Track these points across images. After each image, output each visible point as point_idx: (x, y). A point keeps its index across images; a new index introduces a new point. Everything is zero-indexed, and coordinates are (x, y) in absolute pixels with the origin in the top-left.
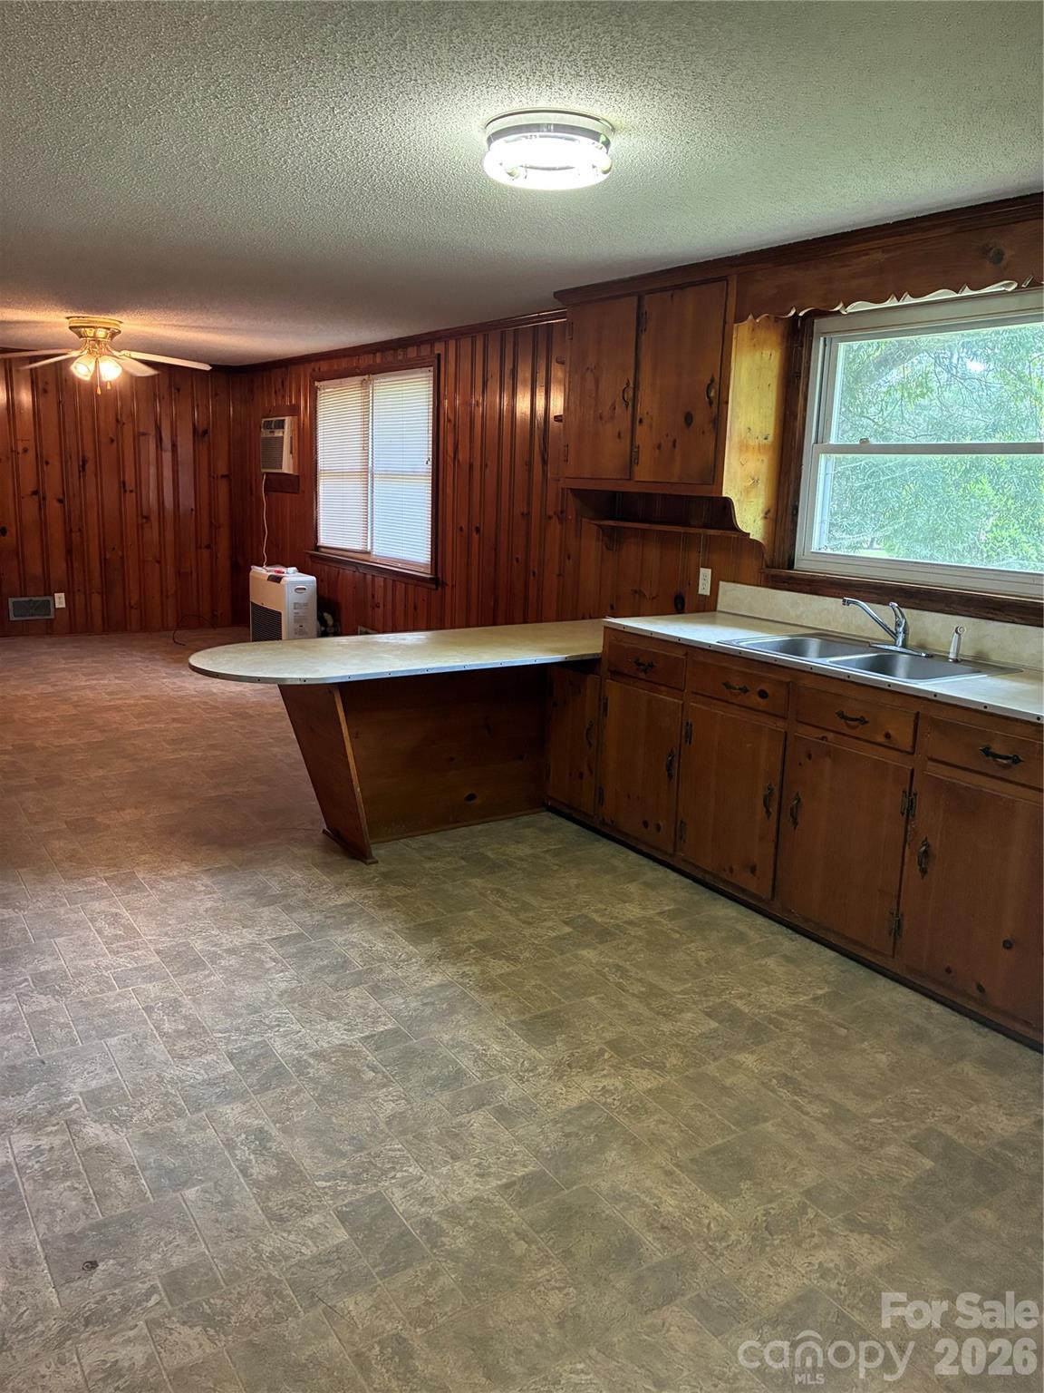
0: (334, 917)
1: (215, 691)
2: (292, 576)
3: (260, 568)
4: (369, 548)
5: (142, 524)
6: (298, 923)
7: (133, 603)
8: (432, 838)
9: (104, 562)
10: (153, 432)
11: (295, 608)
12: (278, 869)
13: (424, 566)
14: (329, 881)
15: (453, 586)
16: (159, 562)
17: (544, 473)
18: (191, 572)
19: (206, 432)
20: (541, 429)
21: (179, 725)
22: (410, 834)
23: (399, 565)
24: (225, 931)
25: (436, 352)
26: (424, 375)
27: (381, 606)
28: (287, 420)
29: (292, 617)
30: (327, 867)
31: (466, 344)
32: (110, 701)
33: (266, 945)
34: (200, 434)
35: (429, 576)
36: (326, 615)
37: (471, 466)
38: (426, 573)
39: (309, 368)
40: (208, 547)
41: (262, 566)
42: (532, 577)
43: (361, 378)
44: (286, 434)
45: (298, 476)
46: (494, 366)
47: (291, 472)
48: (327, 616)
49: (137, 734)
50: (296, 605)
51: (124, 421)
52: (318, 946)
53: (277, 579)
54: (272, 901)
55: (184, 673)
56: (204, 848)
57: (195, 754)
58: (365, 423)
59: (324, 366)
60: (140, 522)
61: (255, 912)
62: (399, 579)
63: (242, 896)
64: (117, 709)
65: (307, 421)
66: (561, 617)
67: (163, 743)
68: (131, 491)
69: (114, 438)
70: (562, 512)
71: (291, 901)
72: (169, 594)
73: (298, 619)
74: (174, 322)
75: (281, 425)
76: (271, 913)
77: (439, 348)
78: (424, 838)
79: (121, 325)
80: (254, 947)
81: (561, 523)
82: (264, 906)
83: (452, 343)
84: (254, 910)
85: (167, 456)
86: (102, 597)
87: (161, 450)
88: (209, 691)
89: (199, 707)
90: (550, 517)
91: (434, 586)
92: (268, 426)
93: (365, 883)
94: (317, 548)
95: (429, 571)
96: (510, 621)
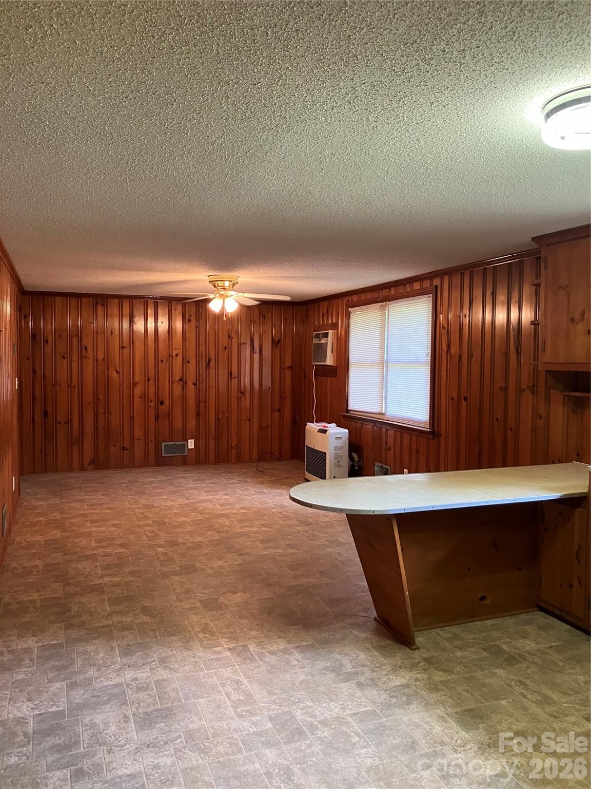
0: (396, 697)
1: (286, 504)
2: (332, 428)
3: (312, 424)
4: (384, 411)
5: (240, 397)
6: (369, 700)
7: (233, 446)
8: (456, 629)
9: (217, 419)
10: (249, 343)
11: (335, 450)
12: (347, 649)
13: (425, 423)
14: (387, 662)
15: (446, 437)
16: (249, 420)
17: (519, 361)
18: (268, 426)
19: (279, 341)
20: (515, 332)
21: (266, 529)
22: (439, 625)
23: (406, 422)
24: (317, 703)
25: (434, 284)
26: (425, 299)
27: (392, 449)
28: (330, 332)
29: (333, 457)
30: (381, 649)
31: (457, 279)
32: (222, 510)
33: (349, 719)
34: (276, 343)
35: (429, 430)
36: (353, 454)
37: (460, 356)
38: (426, 428)
39: (345, 300)
40: (279, 410)
41: (313, 423)
42: (509, 431)
43: (381, 304)
44: (330, 340)
45: (336, 367)
46: (478, 292)
47: (332, 364)
48: (355, 456)
49: (241, 535)
50: (336, 448)
51: (233, 336)
52: (389, 724)
53: (324, 432)
54: (348, 678)
55: (265, 491)
56: (293, 627)
57: (278, 551)
58: (383, 332)
59: (355, 298)
60: (239, 396)
61: (336, 687)
62: (404, 431)
63: (324, 672)
64: (227, 516)
65: (343, 332)
66: (534, 462)
67: (257, 542)
68: (235, 378)
69: (227, 347)
70: (533, 386)
71: (362, 679)
72: (255, 439)
73: (337, 457)
74: (270, 275)
75: (326, 335)
76: (348, 689)
77: (437, 282)
78: (450, 629)
79: (239, 279)
80: (340, 720)
81: (533, 393)
82: (342, 682)
83: (446, 279)
84: (334, 686)
85: (256, 356)
86: (215, 441)
87: (253, 353)
88: (282, 504)
89: (277, 516)
90: (524, 390)
91: (432, 437)
92: (317, 336)
93: (413, 667)
94: (348, 411)
95: (428, 427)
96: (492, 465)
